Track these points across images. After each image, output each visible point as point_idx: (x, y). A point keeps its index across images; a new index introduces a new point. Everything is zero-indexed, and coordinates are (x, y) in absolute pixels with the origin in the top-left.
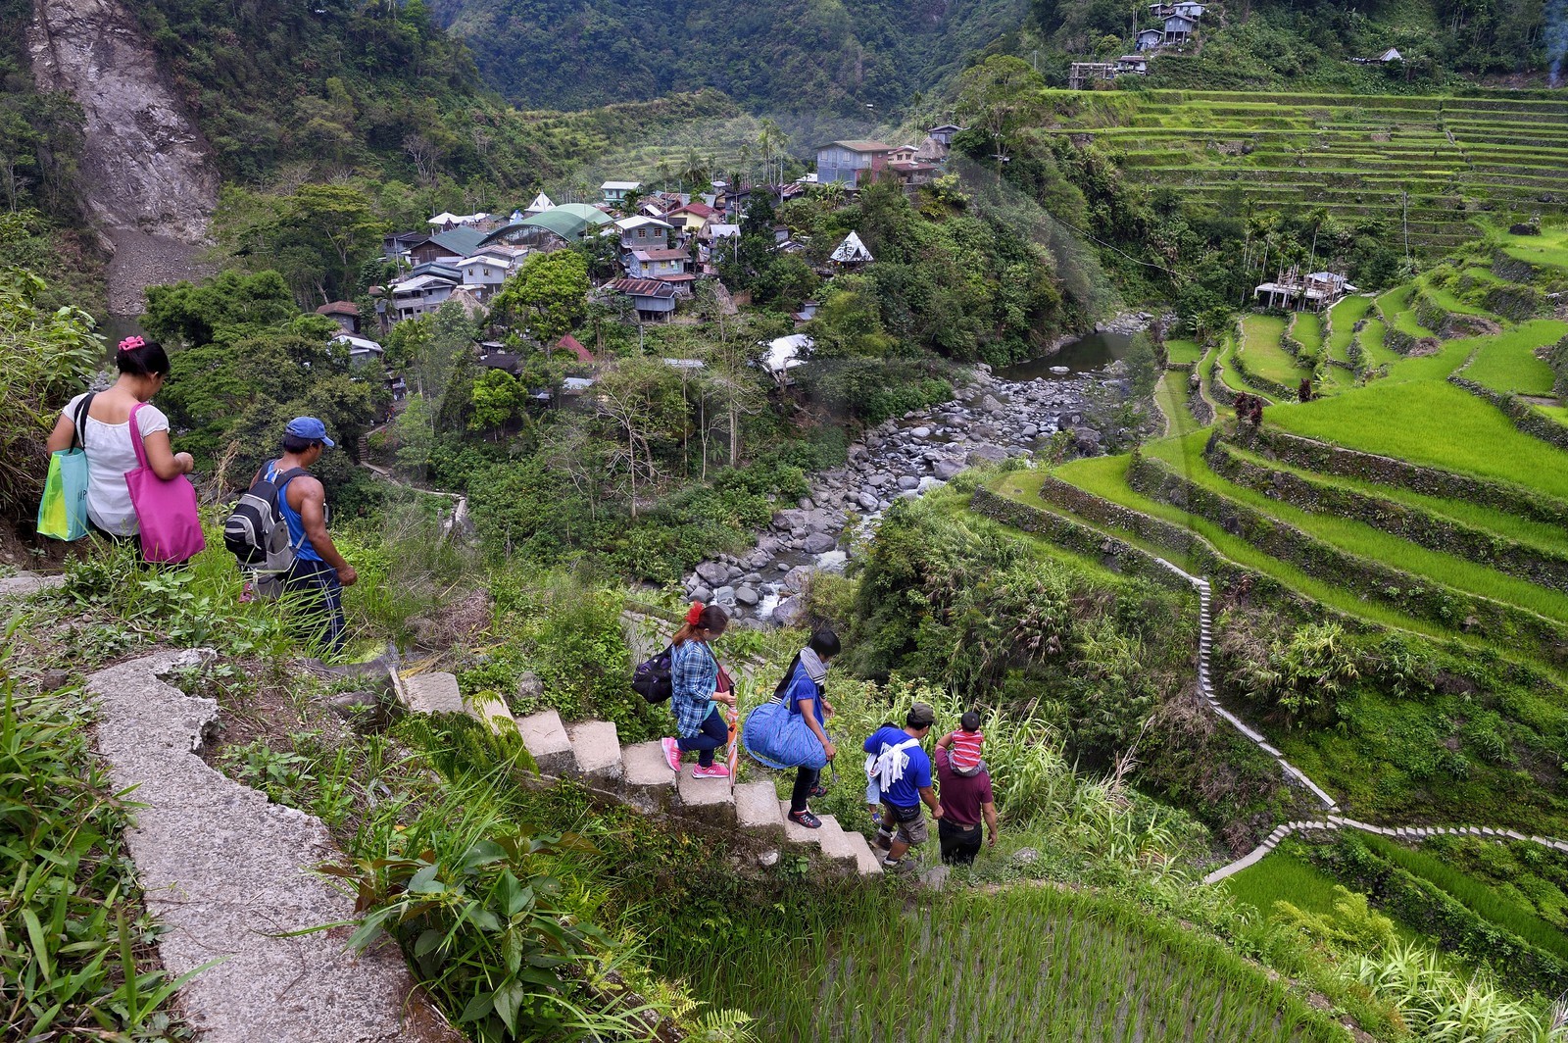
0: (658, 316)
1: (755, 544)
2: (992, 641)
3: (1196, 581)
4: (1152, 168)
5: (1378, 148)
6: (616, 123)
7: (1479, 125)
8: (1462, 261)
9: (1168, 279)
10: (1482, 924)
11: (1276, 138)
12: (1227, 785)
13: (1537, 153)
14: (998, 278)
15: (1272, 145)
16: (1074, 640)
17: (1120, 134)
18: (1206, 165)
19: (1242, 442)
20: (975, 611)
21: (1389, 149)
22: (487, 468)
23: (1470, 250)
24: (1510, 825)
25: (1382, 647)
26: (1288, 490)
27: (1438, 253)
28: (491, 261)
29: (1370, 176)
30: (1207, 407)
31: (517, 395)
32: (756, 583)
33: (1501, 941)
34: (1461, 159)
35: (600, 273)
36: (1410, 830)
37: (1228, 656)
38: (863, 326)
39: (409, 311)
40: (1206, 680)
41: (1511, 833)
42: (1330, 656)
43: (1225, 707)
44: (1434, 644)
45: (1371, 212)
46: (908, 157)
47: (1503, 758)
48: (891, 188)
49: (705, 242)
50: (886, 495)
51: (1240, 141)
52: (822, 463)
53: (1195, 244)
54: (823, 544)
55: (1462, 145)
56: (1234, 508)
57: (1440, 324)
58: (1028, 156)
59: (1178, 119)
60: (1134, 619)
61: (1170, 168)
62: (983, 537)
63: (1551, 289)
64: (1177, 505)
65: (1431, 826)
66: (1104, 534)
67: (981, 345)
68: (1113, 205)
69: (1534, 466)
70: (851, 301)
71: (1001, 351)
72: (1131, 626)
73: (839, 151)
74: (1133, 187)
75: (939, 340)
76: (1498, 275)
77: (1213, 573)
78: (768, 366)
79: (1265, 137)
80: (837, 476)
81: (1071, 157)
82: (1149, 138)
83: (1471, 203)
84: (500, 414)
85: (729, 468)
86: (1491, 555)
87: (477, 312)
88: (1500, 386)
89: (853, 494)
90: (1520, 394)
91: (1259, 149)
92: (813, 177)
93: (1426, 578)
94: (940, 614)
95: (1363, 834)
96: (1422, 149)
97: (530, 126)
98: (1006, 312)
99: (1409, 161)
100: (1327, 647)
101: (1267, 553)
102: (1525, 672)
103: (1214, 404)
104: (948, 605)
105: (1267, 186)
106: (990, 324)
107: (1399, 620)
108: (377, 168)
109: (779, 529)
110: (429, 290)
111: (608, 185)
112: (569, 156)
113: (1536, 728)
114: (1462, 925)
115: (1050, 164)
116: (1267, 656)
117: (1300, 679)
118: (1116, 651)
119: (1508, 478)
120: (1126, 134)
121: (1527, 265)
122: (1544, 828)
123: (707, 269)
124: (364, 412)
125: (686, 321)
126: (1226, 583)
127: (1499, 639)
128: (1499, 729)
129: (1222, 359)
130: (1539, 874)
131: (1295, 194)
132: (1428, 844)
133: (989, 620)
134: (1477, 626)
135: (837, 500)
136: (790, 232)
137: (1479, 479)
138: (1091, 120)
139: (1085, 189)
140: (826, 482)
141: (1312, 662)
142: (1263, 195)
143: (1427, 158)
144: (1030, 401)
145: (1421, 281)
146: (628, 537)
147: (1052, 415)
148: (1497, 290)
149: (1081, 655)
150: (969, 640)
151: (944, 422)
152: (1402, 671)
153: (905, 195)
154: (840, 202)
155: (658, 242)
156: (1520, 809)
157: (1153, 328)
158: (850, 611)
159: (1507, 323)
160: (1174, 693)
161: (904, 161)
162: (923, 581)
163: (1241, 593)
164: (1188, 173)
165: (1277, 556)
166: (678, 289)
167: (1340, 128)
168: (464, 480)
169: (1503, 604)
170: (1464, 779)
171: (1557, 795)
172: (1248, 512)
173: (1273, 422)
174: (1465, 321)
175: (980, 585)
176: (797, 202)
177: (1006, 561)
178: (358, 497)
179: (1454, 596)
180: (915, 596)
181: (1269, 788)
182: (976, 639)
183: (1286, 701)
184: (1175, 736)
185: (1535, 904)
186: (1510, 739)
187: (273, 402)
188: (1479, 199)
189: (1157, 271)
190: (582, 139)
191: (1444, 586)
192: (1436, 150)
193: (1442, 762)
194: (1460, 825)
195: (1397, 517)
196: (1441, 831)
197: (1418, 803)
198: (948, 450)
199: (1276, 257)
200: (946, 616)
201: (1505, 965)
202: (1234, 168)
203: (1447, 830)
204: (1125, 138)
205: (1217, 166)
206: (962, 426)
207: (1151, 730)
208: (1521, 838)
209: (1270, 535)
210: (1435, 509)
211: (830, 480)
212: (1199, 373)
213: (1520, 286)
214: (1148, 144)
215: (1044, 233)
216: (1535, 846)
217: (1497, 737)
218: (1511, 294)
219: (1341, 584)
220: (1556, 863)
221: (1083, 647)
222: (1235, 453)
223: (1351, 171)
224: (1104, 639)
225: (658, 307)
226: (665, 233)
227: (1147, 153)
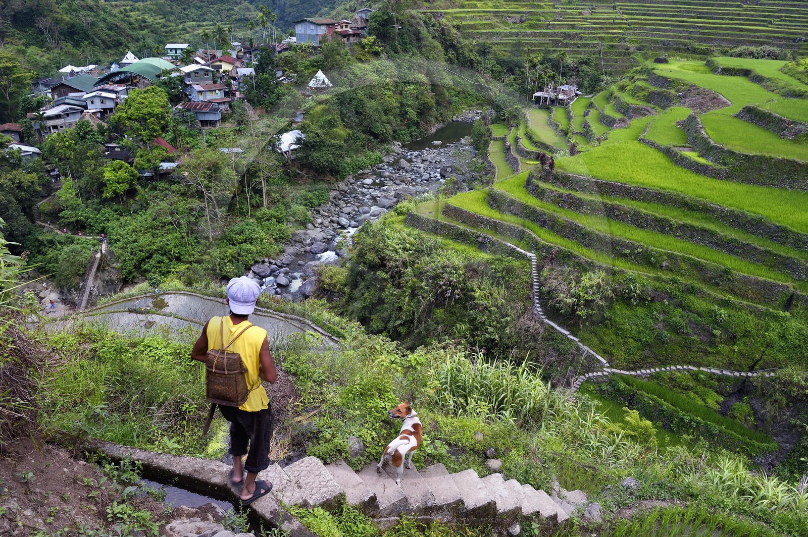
0: (212, 123)
1: (283, 252)
2: (425, 295)
3: (529, 254)
4: (475, 31)
5: (586, 19)
6: (168, 9)
7: (633, 6)
8: (633, 77)
9: (487, 91)
10: (681, 413)
11: (536, 14)
12: (553, 359)
13: (661, 20)
14: (401, 94)
15: (535, 17)
16: (468, 291)
17: (457, 13)
18: (502, 29)
19: (545, 179)
20: (415, 280)
21: (591, 19)
22: (118, 219)
23: (636, 72)
24: (689, 363)
25: (624, 281)
26: (570, 203)
27: (621, 73)
28: (104, 94)
29: (583, 33)
30: (516, 160)
31: (133, 175)
32: (286, 273)
33: (691, 421)
34: (626, 24)
35: (175, 99)
36: (643, 371)
37: (549, 292)
38: (331, 124)
39: (55, 127)
40: (538, 305)
41: (690, 367)
42: (600, 287)
43: (549, 318)
44: (649, 277)
45: (585, 53)
46: (346, 27)
47: (685, 331)
48: (339, 44)
49: (234, 79)
50: (353, 218)
51: (519, 16)
52: (316, 202)
53: (500, 72)
54: (322, 248)
55: (626, 16)
56: (545, 214)
57: (628, 112)
58: (411, 25)
59: (486, 4)
60: (499, 277)
61: (485, 31)
62: (415, 239)
63: (678, 91)
64: (515, 214)
65: (653, 368)
66: (479, 233)
67: (395, 131)
68: (457, 52)
69: (686, 183)
70: (324, 109)
71: (405, 134)
72: (498, 281)
73: (307, 24)
74: (467, 42)
75: (372, 130)
76: (651, 84)
77: (537, 249)
78: (280, 149)
79: (531, 13)
80: (325, 209)
81: (433, 26)
82: (472, 14)
83: (632, 47)
84: (123, 187)
85: (264, 210)
86: (671, 230)
87: (99, 126)
88: (664, 142)
89: (335, 219)
90: (674, 146)
91: (528, 20)
92: (294, 39)
93: (642, 244)
94: (396, 282)
95: (622, 377)
96: (607, 19)
97: (115, 11)
98: (406, 113)
99: (603, 26)
100: (599, 283)
101: (564, 236)
102: (692, 287)
103: (519, 158)
104: (400, 278)
105: (534, 40)
106: (399, 119)
107: (631, 267)
108: (20, 39)
109: (296, 242)
110: (66, 114)
111: (169, 46)
112: (142, 28)
113: (699, 315)
114: (672, 415)
115: (424, 30)
116: (569, 291)
117: (586, 301)
118: (491, 295)
119: (675, 190)
120: (461, 12)
121: (665, 79)
122: (706, 363)
123: (238, 94)
124: (35, 191)
125: (229, 126)
126: (544, 254)
127: (679, 273)
128: (682, 316)
129: (521, 133)
130: (705, 386)
131: (547, 44)
132: (652, 377)
133: (423, 284)
134: (668, 266)
135: (326, 222)
136: (284, 71)
137: (662, 191)
138: (442, 5)
139: (441, 43)
140: (319, 213)
141: (591, 292)
142: (532, 44)
143: (610, 23)
144: (424, 161)
145: (614, 88)
146: (209, 254)
147: (436, 168)
148: (652, 92)
149: (474, 299)
150: (413, 295)
151: (380, 175)
152: (635, 292)
153: (347, 49)
154: (311, 53)
155: (207, 80)
156: (694, 355)
157: (483, 118)
158: (345, 285)
159: (659, 109)
160: (523, 313)
161: (344, 29)
162: (385, 266)
163: (552, 259)
164: (494, 34)
165: (568, 238)
166: (222, 107)
167: (567, 8)
168: (104, 228)
169: (680, 254)
170: (667, 343)
171: (710, 346)
172: (552, 216)
173: (560, 167)
174: (638, 108)
175: (416, 265)
176: (286, 53)
177: (429, 252)
178: (37, 243)
179: (656, 252)
180: (381, 274)
181: (574, 358)
182: (417, 295)
183: (580, 313)
184: (525, 336)
185: (704, 400)
186: (687, 321)
188: (636, 45)
189: (481, 87)
190: (150, 19)
191: (651, 248)
192: (613, 19)
193: (657, 336)
194: (666, 366)
195: (625, 213)
196: (658, 370)
197: (646, 357)
198: (384, 191)
199: (542, 78)
200: (399, 283)
201: (693, 432)
202: (517, 31)
203: (660, 369)
204: (460, 15)
205: (508, 30)
206: (389, 177)
207: (513, 334)
208: (695, 369)
209: (564, 227)
210: (643, 208)
211: (321, 212)
212: (510, 141)
213: (663, 90)
214: (472, 18)
215: (423, 68)
216: (702, 372)
217: (682, 321)
218: (659, 94)
219: (602, 250)
220: (712, 379)
221: (473, 294)
222: (542, 185)
223: (574, 31)
224: (484, 289)
225: (211, 117)
226: (210, 74)
227: (472, 23)
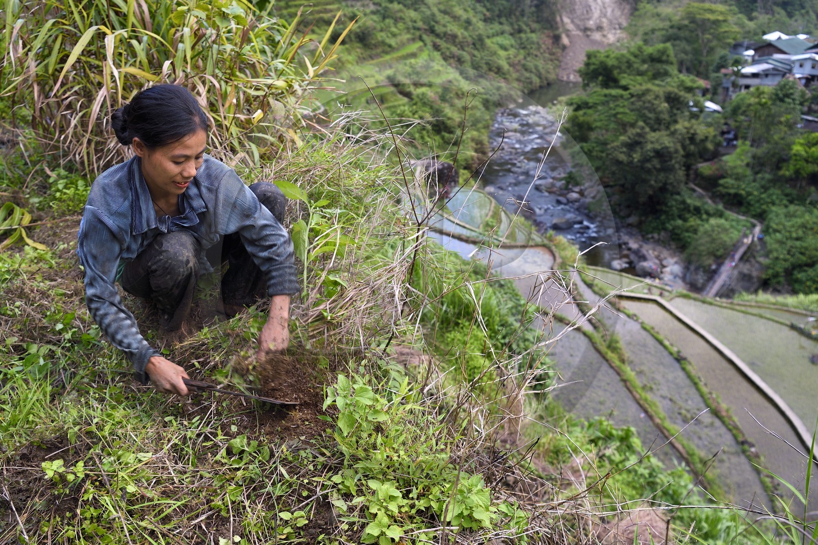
39: (748, 86)
84: (809, 168)
110: (766, 74)
187: (647, 129)
